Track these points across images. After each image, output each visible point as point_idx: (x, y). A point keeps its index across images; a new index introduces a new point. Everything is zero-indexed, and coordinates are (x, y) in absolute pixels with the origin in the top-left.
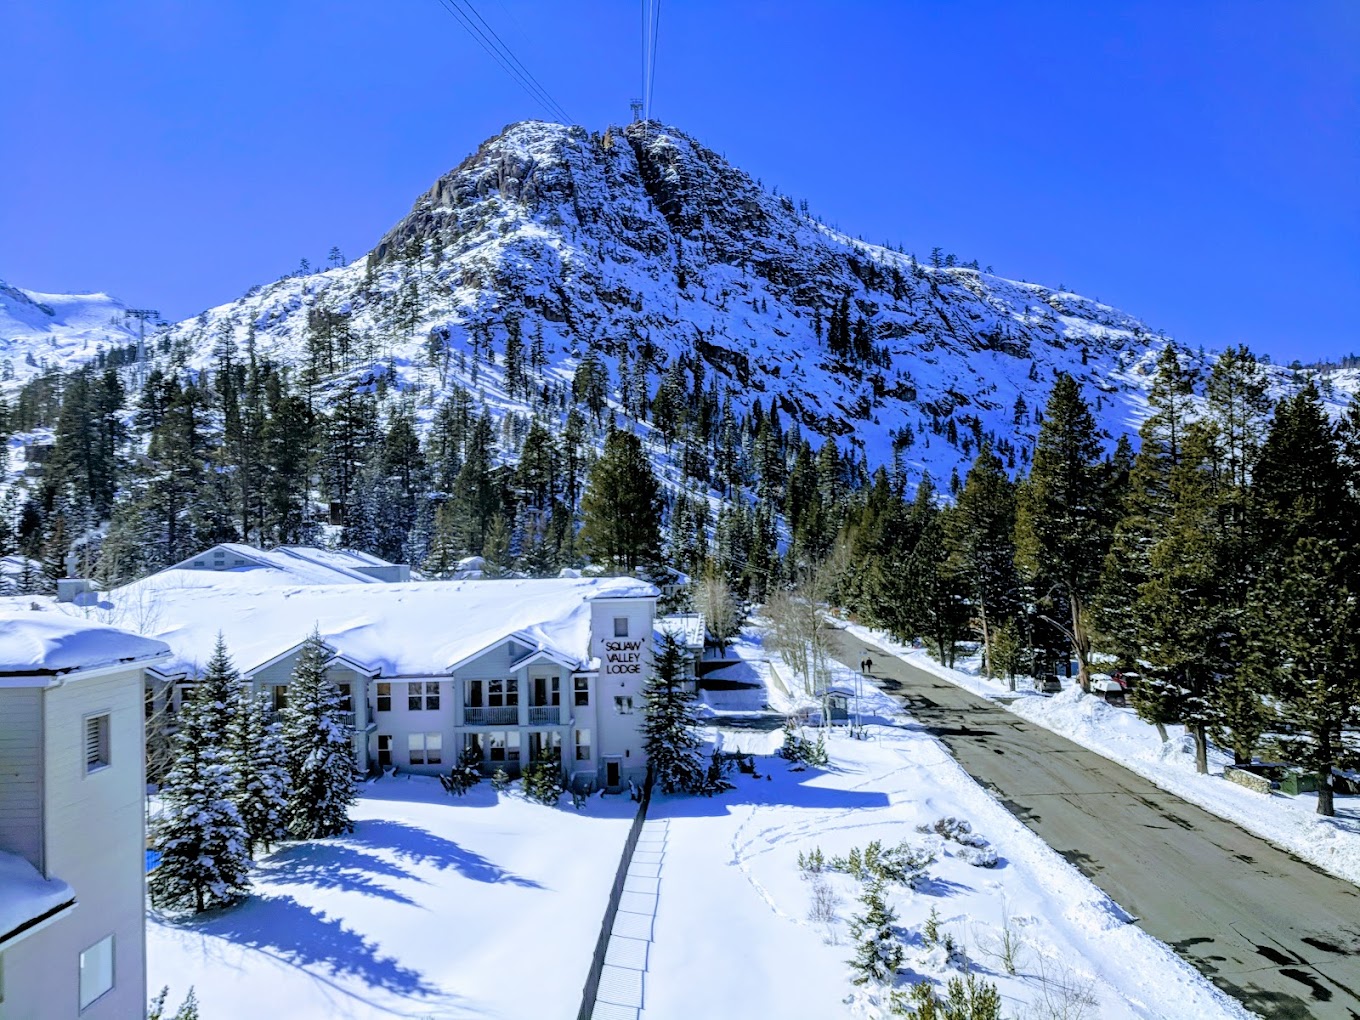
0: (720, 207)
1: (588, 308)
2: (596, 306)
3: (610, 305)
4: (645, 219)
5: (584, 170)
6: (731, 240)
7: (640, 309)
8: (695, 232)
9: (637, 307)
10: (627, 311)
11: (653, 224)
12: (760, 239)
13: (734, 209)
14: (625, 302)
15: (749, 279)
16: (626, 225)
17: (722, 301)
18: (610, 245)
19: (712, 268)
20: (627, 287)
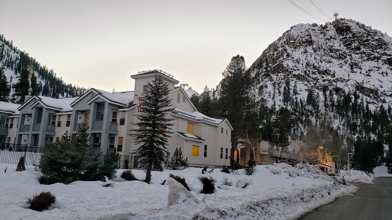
0: (368, 42)
1: (314, 76)
2: (317, 75)
3: (323, 76)
4: (338, 48)
5: (316, 36)
6: (373, 53)
7: (334, 76)
8: (358, 52)
9: (334, 75)
10: (330, 77)
11: (341, 50)
12: (385, 51)
13: (374, 43)
14: (329, 74)
15: (380, 65)
16: (331, 52)
17: (368, 73)
18: (324, 58)
19: (365, 63)
20: (329, 70)
